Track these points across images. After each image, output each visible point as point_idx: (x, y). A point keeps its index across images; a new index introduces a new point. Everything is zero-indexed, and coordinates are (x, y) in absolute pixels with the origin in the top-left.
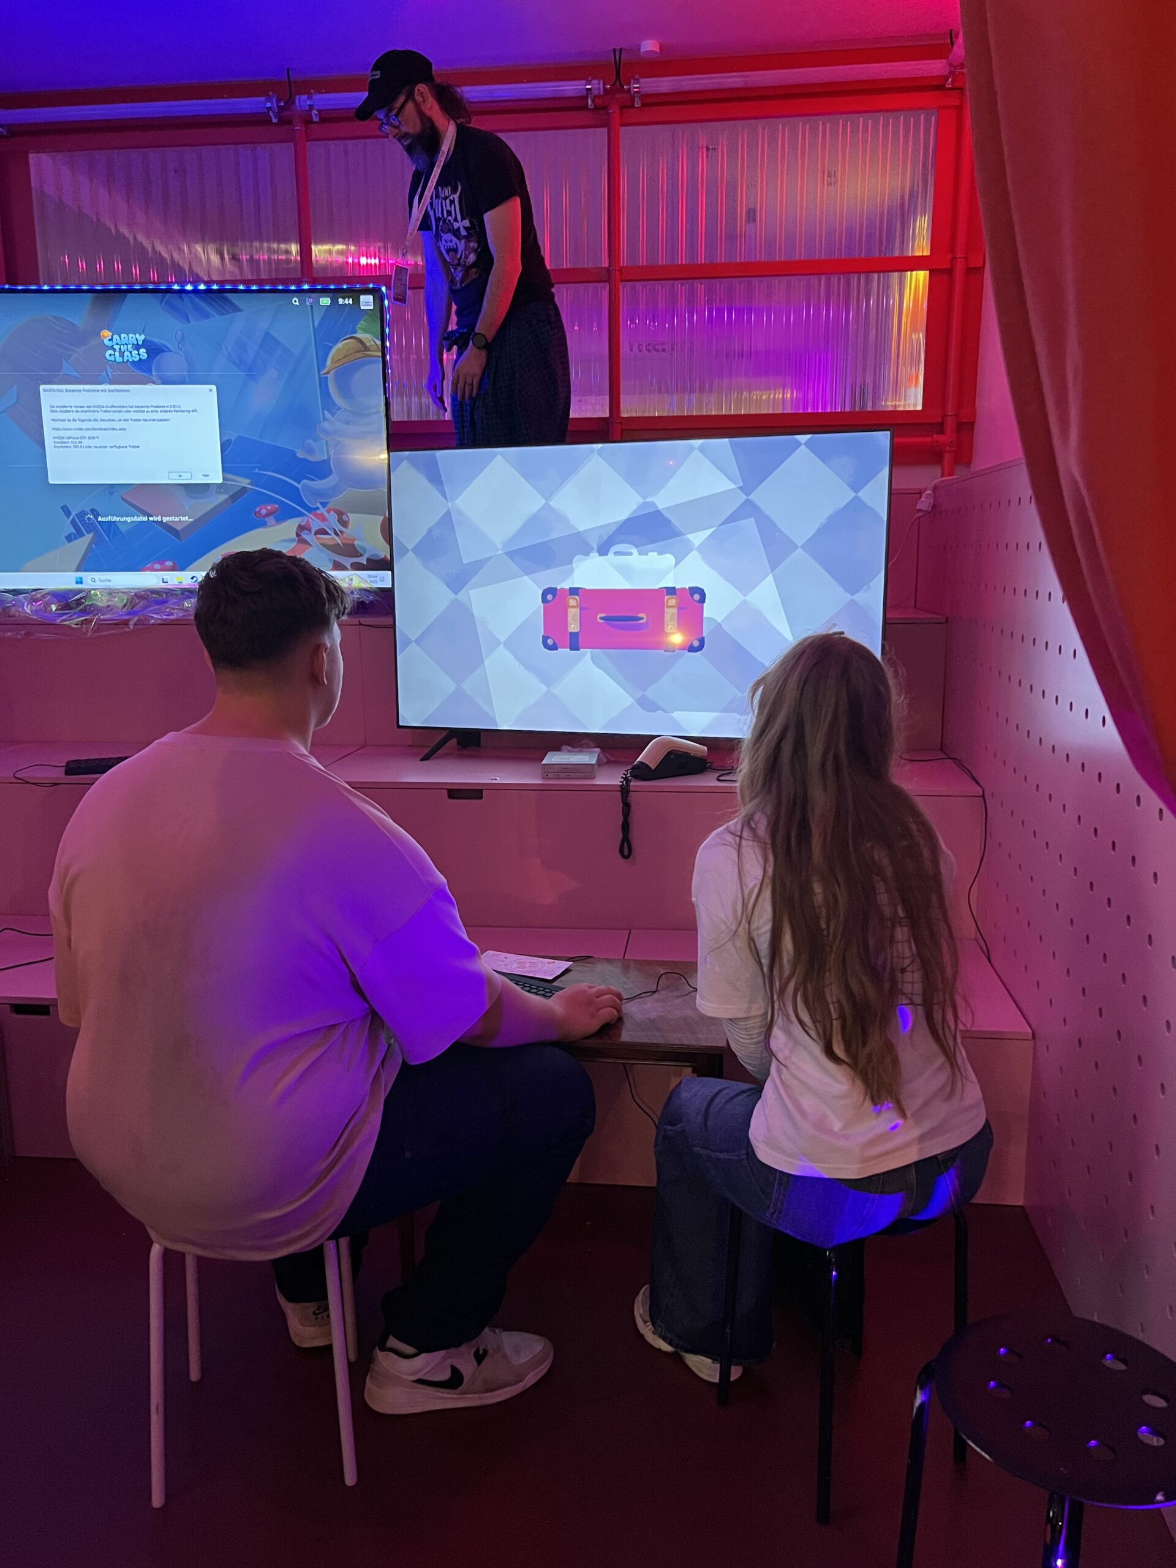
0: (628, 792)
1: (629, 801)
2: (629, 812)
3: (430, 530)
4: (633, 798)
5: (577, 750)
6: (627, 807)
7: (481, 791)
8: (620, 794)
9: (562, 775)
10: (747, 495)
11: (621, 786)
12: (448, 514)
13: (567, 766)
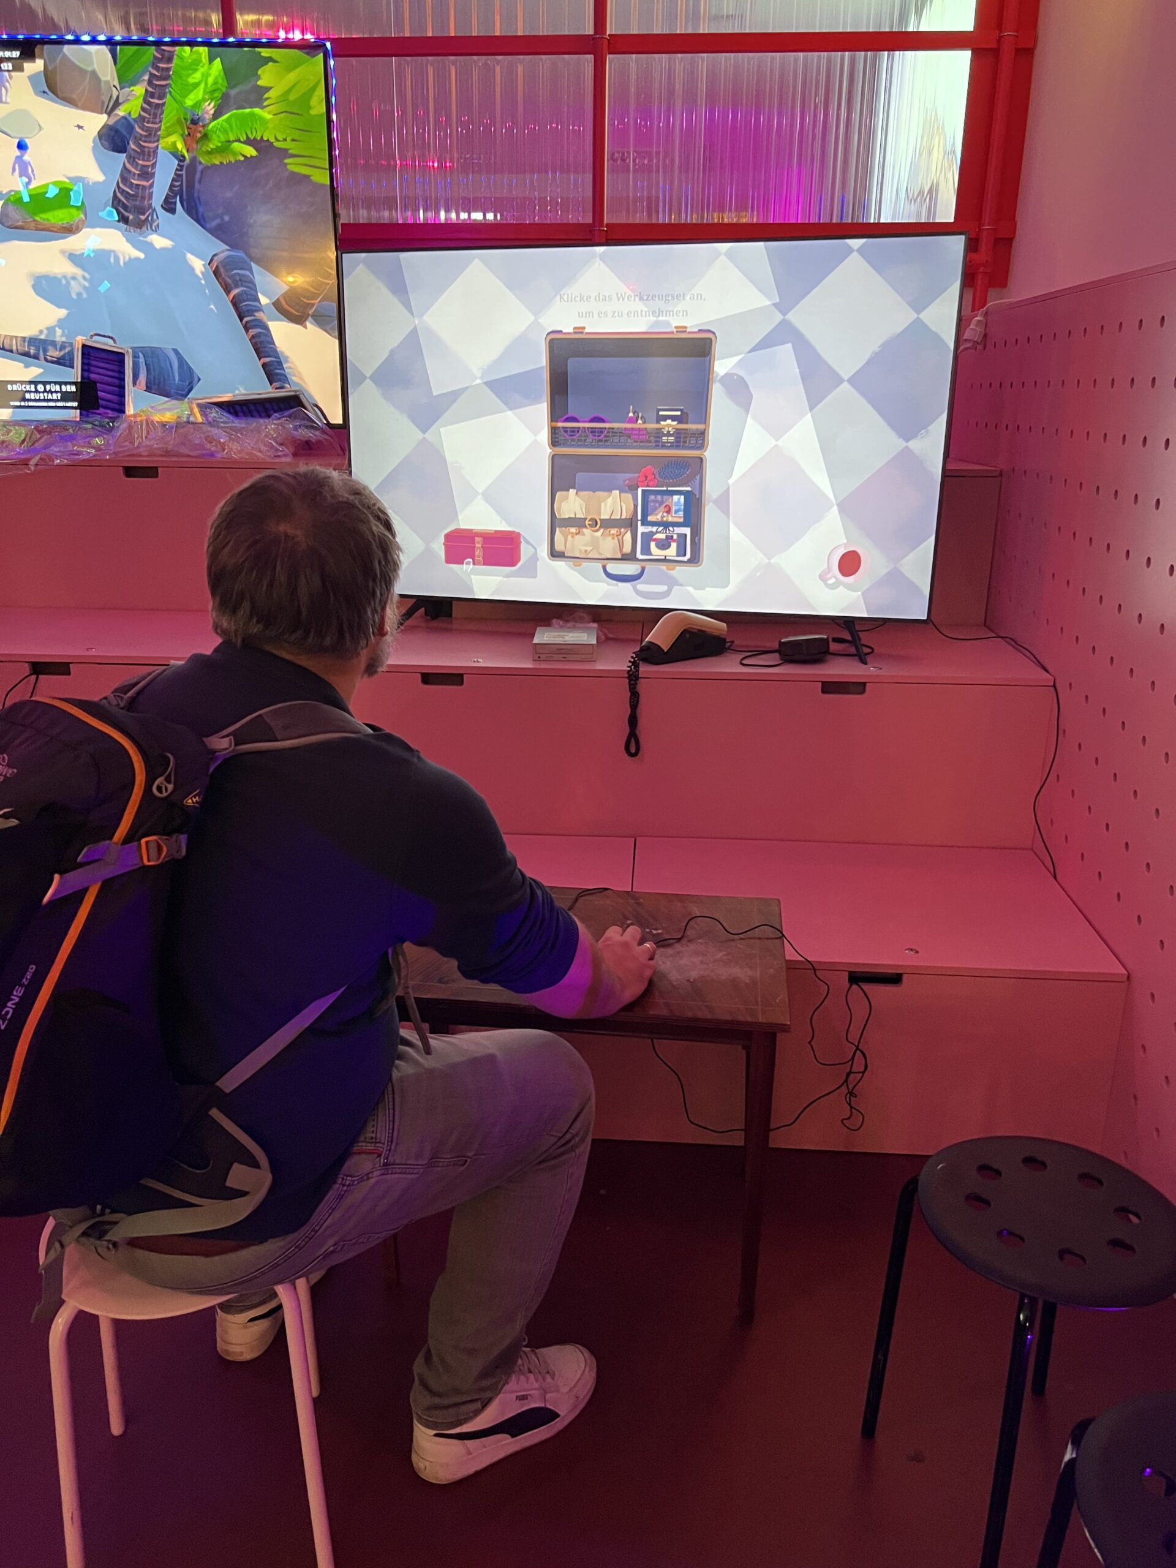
0: (637, 678)
1: (637, 690)
2: (638, 702)
3: (392, 353)
4: (642, 687)
5: (570, 624)
6: (635, 697)
7: (462, 675)
8: (627, 681)
9: (556, 657)
10: (784, 314)
11: (629, 671)
12: (414, 333)
13: (562, 647)
